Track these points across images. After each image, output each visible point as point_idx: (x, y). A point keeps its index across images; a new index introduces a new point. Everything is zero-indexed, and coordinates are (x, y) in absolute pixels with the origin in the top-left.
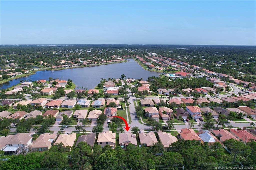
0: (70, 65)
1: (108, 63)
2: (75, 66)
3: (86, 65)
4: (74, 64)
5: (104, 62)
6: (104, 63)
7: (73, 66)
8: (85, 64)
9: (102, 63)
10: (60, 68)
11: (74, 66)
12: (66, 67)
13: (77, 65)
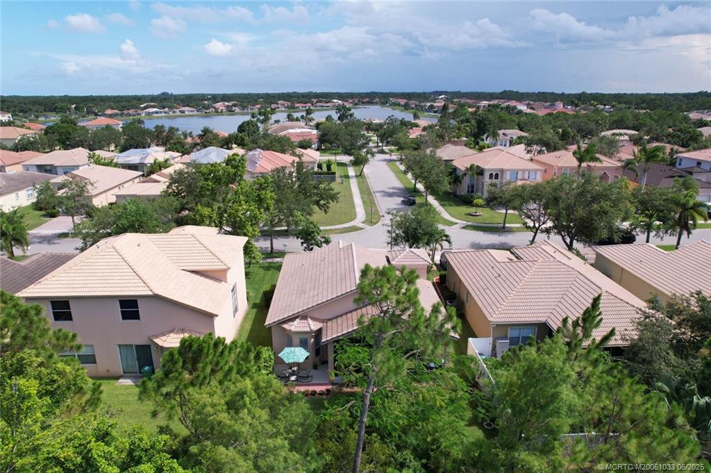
0: (167, 109)
1: (296, 110)
2: (187, 113)
3: (222, 112)
4: (183, 109)
5: (283, 105)
6: (285, 108)
7: (178, 113)
8: (221, 108)
9: (278, 108)
10: (134, 115)
11: (183, 112)
12: (152, 113)
13: (193, 109)
